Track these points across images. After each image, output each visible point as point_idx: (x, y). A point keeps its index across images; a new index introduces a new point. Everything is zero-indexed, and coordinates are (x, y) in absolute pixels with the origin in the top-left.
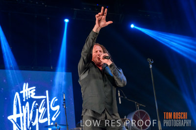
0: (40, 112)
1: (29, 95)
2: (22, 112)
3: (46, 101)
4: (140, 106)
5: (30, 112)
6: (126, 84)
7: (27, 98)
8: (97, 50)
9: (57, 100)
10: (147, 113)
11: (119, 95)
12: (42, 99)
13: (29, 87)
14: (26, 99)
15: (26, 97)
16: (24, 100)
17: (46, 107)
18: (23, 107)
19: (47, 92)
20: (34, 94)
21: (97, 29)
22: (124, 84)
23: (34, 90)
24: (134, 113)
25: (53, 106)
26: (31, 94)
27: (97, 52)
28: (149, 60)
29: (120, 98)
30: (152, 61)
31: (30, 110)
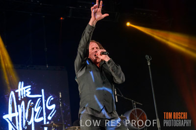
0: (35, 111)
1: (25, 93)
2: (18, 111)
3: (41, 99)
4: (136, 104)
5: (26, 111)
6: (124, 81)
7: (23, 97)
8: (93, 47)
9: (52, 99)
10: (143, 111)
11: (116, 93)
12: (38, 98)
13: (24, 86)
14: (21, 98)
15: (21, 96)
16: (20, 99)
17: (42, 106)
18: (19, 106)
19: (43, 90)
20: (30, 93)
21: (93, 22)
22: (123, 81)
23: (30, 89)
24: (131, 112)
25: (49, 105)
26: (26, 93)
27: (93, 49)
28: (147, 57)
29: (116, 97)
30: (150, 57)
31: (26, 109)
